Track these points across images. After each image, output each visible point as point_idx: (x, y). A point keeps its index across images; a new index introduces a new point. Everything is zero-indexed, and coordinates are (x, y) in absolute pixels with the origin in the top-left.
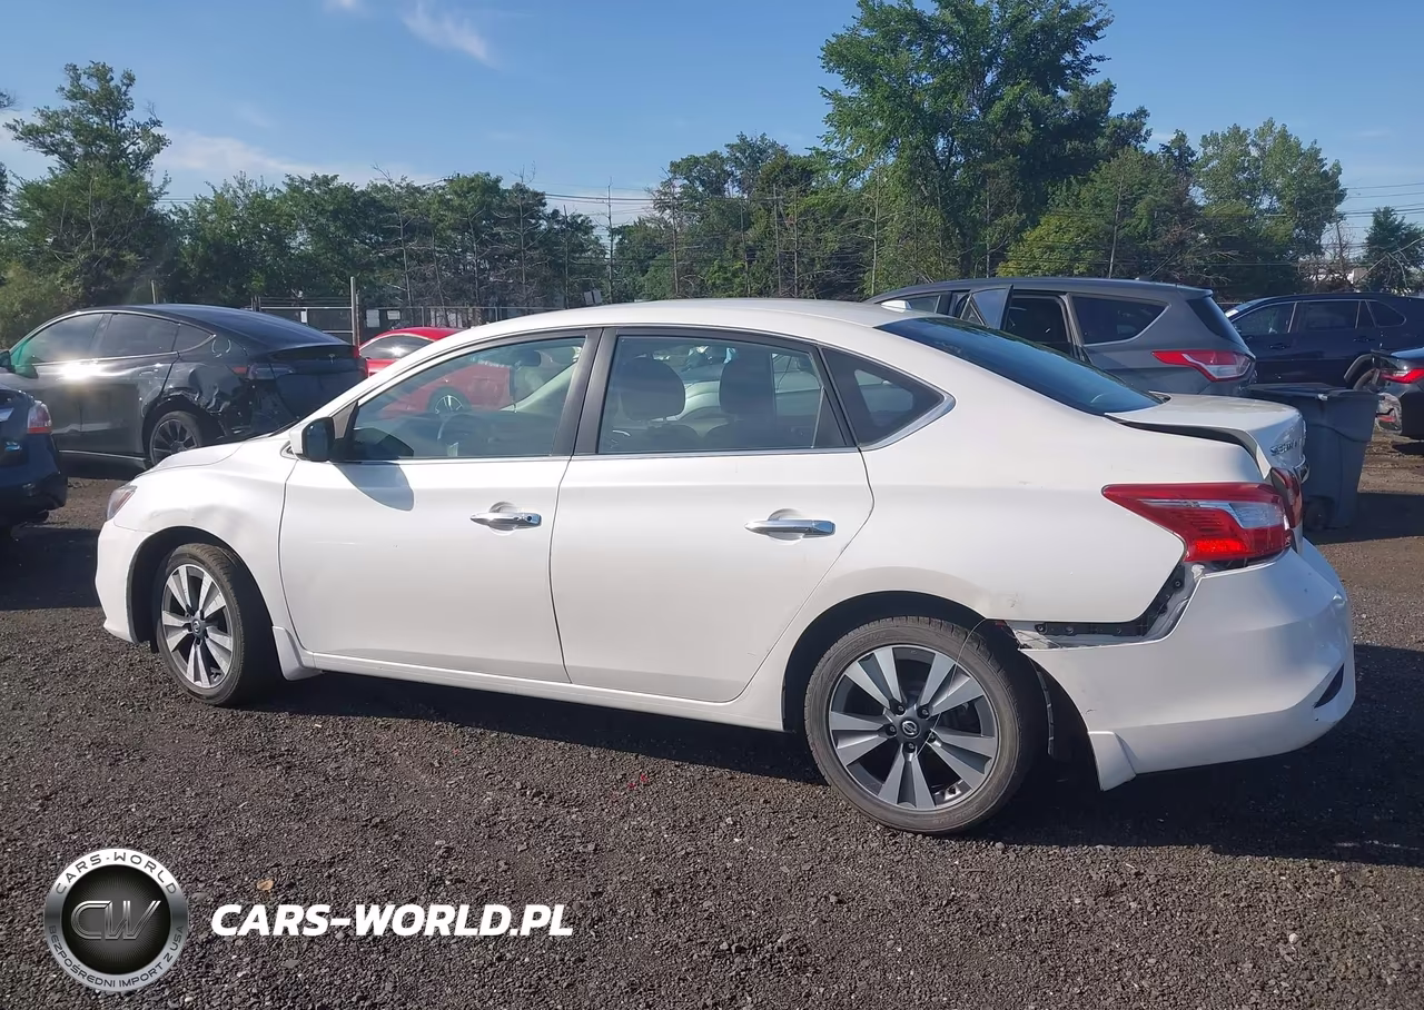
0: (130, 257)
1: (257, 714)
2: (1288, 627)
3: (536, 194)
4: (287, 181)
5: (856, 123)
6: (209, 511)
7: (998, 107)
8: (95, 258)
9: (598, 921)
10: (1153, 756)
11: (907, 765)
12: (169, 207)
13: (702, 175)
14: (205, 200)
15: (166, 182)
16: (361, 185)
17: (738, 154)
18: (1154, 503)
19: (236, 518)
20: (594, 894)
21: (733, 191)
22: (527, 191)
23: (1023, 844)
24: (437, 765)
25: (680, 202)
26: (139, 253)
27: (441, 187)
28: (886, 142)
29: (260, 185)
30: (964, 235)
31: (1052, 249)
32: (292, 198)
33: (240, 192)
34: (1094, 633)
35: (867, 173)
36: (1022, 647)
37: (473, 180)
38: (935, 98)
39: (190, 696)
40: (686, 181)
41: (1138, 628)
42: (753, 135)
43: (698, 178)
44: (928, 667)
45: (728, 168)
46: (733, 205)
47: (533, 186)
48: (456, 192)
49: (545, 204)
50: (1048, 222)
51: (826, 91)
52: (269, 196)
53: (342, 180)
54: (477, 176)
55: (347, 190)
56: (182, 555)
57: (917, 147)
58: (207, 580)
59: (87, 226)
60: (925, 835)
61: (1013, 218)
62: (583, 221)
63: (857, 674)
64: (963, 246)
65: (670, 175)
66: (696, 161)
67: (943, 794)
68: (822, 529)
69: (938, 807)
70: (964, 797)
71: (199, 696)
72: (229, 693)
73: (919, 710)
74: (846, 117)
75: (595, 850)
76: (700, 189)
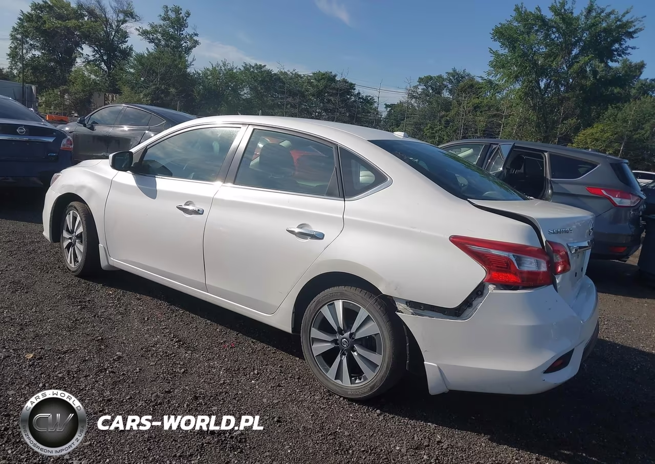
0: (172, 90)
1: (89, 282)
2: (533, 326)
3: (352, 84)
4: (244, 65)
5: (503, 67)
6: (82, 187)
7: (576, 66)
8: (158, 89)
9: (159, 404)
10: (457, 382)
11: (341, 362)
12: (193, 71)
13: (433, 85)
14: (208, 69)
15: (193, 60)
16: (275, 71)
17: (451, 77)
18: (475, 248)
19: (92, 192)
20: (166, 392)
21: (446, 94)
22: (347, 82)
23: (390, 413)
24: (146, 320)
25: (420, 96)
26: (177, 89)
27: (310, 76)
28: (517, 78)
29: (231, 65)
30: (547, 127)
31: (597, 140)
32: (245, 73)
33: (223, 68)
34: (433, 311)
35: (505, 91)
36: (399, 312)
37: (324, 74)
38: (545, 58)
39: (67, 270)
40: (424, 87)
41: (457, 313)
42: (459, 70)
43: (431, 86)
44: (357, 314)
45: (445, 83)
46: (446, 99)
47: (350, 80)
48: (315, 79)
49: (355, 89)
50: (597, 127)
51: (492, 50)
52: (235, 71)
53: (268, 67)
54: (326, 73)
55: (269, 73)
56: (72, 206)
57: (531, 82)
58: (79, 219)
59: (157, 74)
60: (344, 398)
61: (572, 121)
62: (370, 99)
63: (326, 311)
64: (546, 132)
65: (418, 83)
66: (431, 78)
67: (356, 380)
68: (319, 237)
69: (353, 386)
70: (364, 383)
71: (70, 270)
72: (80, 270)
73: (351, 335)
74: (499, 64)
75: (184, 372)
76: (431, 91)
